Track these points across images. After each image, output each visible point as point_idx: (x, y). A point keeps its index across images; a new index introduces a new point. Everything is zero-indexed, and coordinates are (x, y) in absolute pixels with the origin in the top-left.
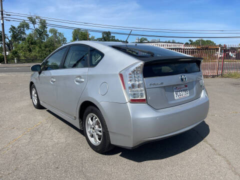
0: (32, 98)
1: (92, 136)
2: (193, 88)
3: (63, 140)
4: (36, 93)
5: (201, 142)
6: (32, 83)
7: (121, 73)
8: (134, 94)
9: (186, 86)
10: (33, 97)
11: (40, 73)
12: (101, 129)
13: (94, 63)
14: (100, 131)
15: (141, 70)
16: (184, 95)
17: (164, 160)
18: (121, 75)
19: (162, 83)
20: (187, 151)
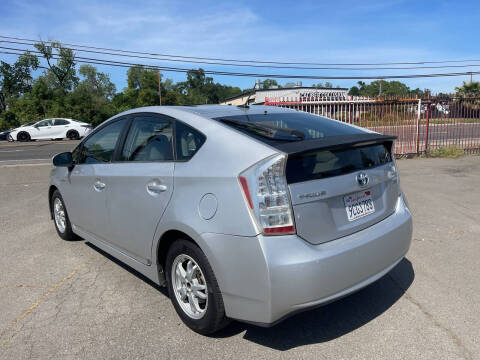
0: (53, 218)
1: (186, 300)
2: (381, 195)
3: (125, 309)
4: (64, 208)
5: (400, 300)
6: (53, 189)
7: (243, 175)
8: (271, 217)
9: (368, 193)
10: (57, 217)
11: (71, 169)
12: (204, 287)
13: (185, 154)
14: (203, 291)
15: (283, 169)
16: (366, 210)
17: (332, 343)
18: (243, 181)
19: (323, 193)
20: (375, 321)
